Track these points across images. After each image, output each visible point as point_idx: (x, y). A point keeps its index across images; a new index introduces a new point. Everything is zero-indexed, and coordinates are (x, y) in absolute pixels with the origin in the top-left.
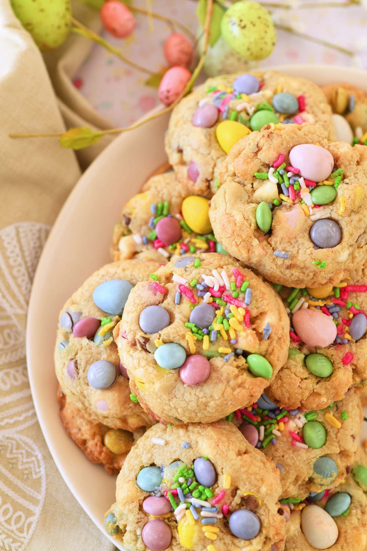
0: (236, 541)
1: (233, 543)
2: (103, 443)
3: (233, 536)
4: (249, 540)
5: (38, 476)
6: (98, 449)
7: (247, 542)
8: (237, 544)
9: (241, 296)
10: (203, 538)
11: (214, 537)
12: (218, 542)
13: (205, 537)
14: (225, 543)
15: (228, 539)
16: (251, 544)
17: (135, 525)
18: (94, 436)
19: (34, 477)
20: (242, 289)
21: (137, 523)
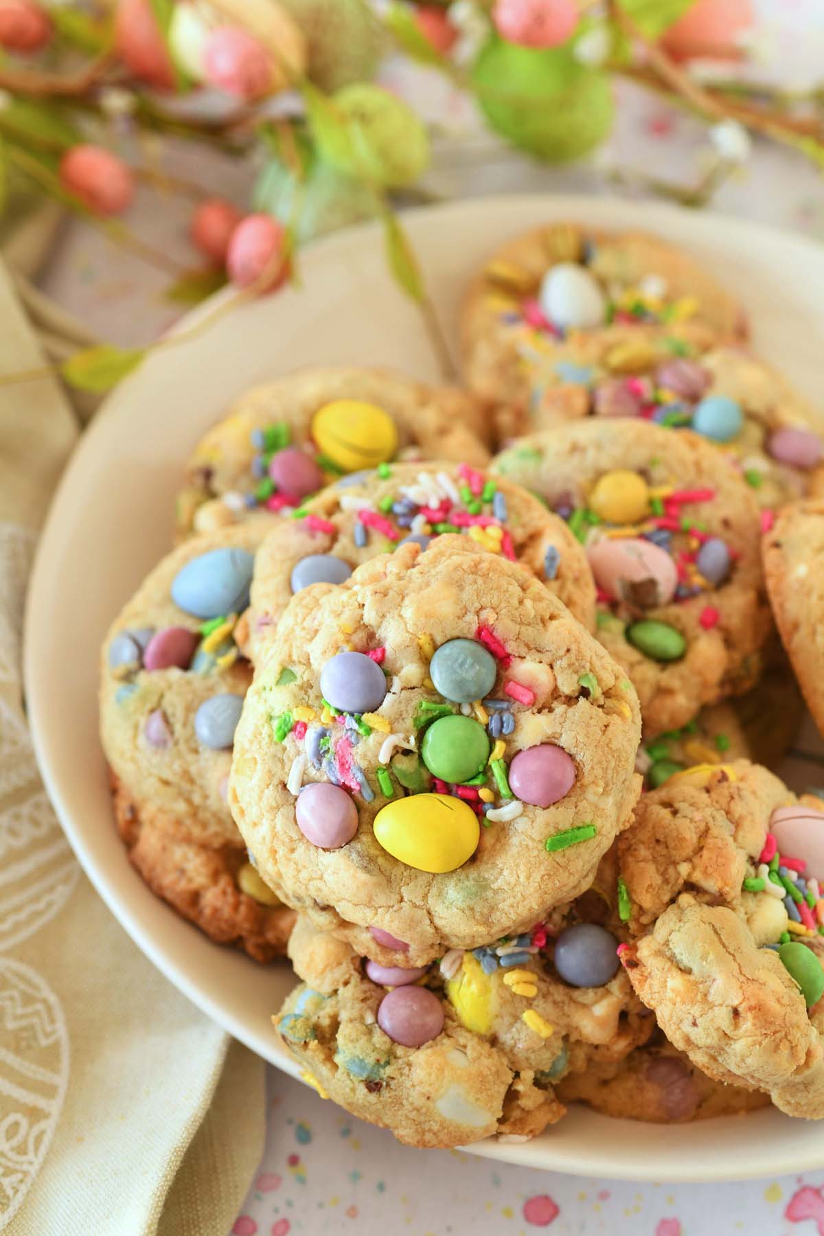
0: (576, 994)
1: (572, 1000)
2: (237, 888)
3: (570, 986)
4: (603, 985)
5: (50, 1041)
6: (230, 899)
7: (601, 991)
8: (581, 999)
9: (486, 509)
10: (508, 997)
11: (531, 991)
12: (539, 1002)
13: (515, 995)
14: (555, 1003)
15: (558, 992)
16: (608, 992)
17: (358, 1005)
18: (215, 876)
19: (44, 1042)
20: (487, 495)
21: (364, 1000)
